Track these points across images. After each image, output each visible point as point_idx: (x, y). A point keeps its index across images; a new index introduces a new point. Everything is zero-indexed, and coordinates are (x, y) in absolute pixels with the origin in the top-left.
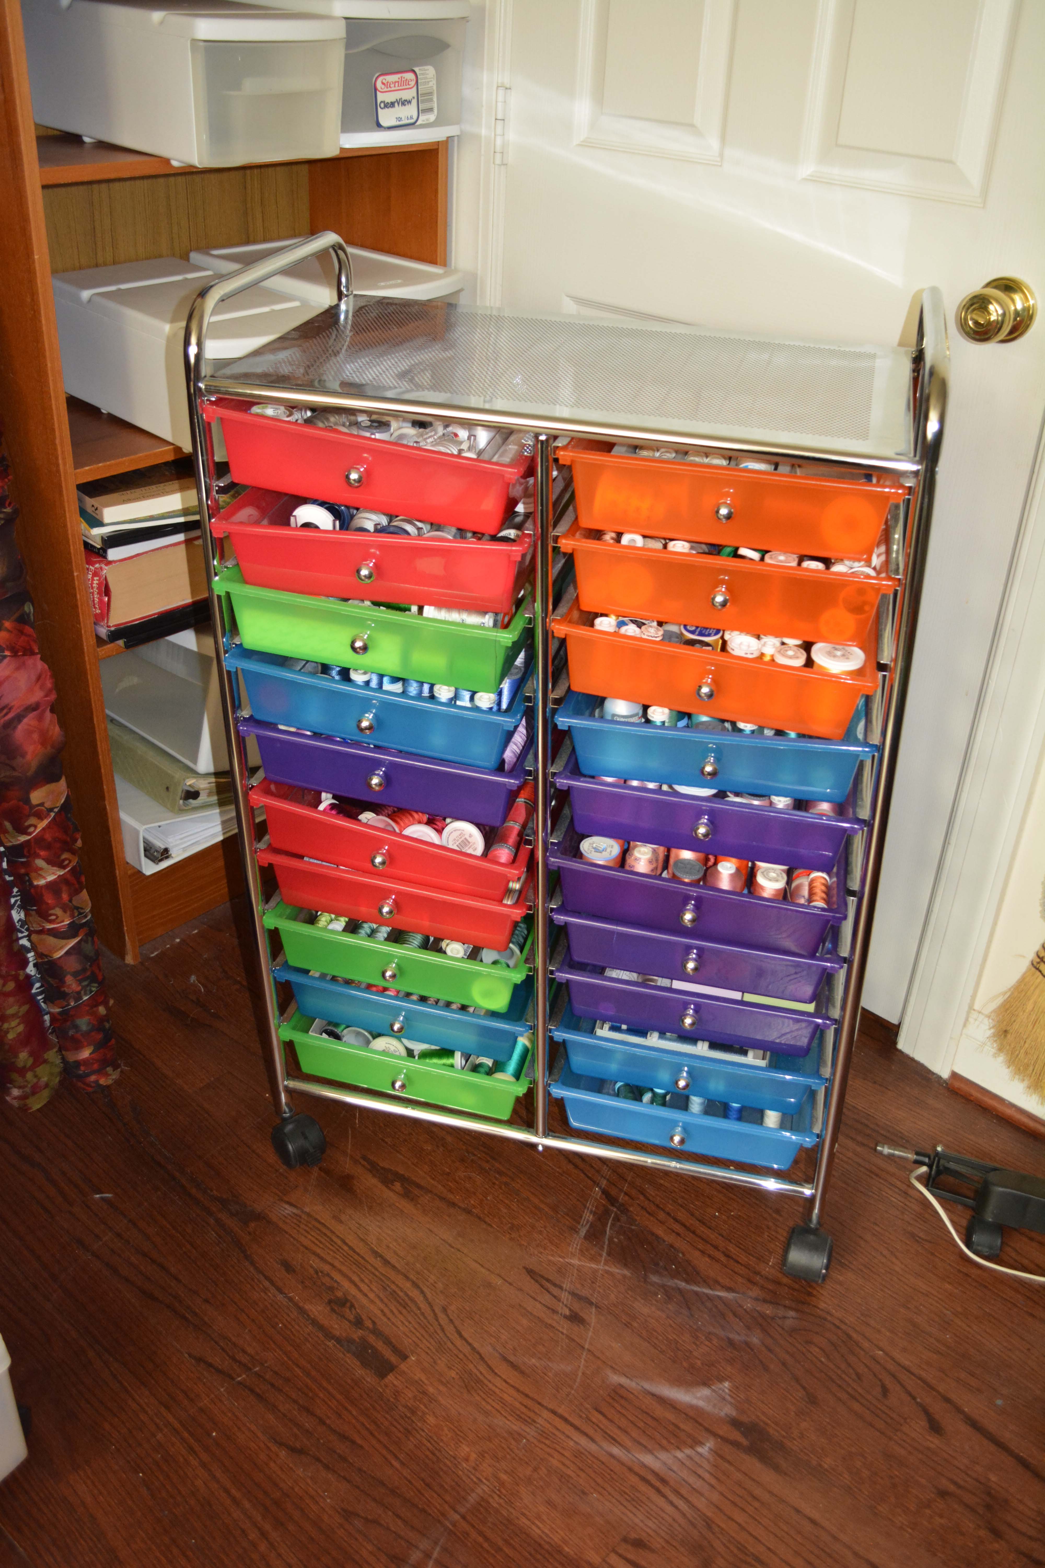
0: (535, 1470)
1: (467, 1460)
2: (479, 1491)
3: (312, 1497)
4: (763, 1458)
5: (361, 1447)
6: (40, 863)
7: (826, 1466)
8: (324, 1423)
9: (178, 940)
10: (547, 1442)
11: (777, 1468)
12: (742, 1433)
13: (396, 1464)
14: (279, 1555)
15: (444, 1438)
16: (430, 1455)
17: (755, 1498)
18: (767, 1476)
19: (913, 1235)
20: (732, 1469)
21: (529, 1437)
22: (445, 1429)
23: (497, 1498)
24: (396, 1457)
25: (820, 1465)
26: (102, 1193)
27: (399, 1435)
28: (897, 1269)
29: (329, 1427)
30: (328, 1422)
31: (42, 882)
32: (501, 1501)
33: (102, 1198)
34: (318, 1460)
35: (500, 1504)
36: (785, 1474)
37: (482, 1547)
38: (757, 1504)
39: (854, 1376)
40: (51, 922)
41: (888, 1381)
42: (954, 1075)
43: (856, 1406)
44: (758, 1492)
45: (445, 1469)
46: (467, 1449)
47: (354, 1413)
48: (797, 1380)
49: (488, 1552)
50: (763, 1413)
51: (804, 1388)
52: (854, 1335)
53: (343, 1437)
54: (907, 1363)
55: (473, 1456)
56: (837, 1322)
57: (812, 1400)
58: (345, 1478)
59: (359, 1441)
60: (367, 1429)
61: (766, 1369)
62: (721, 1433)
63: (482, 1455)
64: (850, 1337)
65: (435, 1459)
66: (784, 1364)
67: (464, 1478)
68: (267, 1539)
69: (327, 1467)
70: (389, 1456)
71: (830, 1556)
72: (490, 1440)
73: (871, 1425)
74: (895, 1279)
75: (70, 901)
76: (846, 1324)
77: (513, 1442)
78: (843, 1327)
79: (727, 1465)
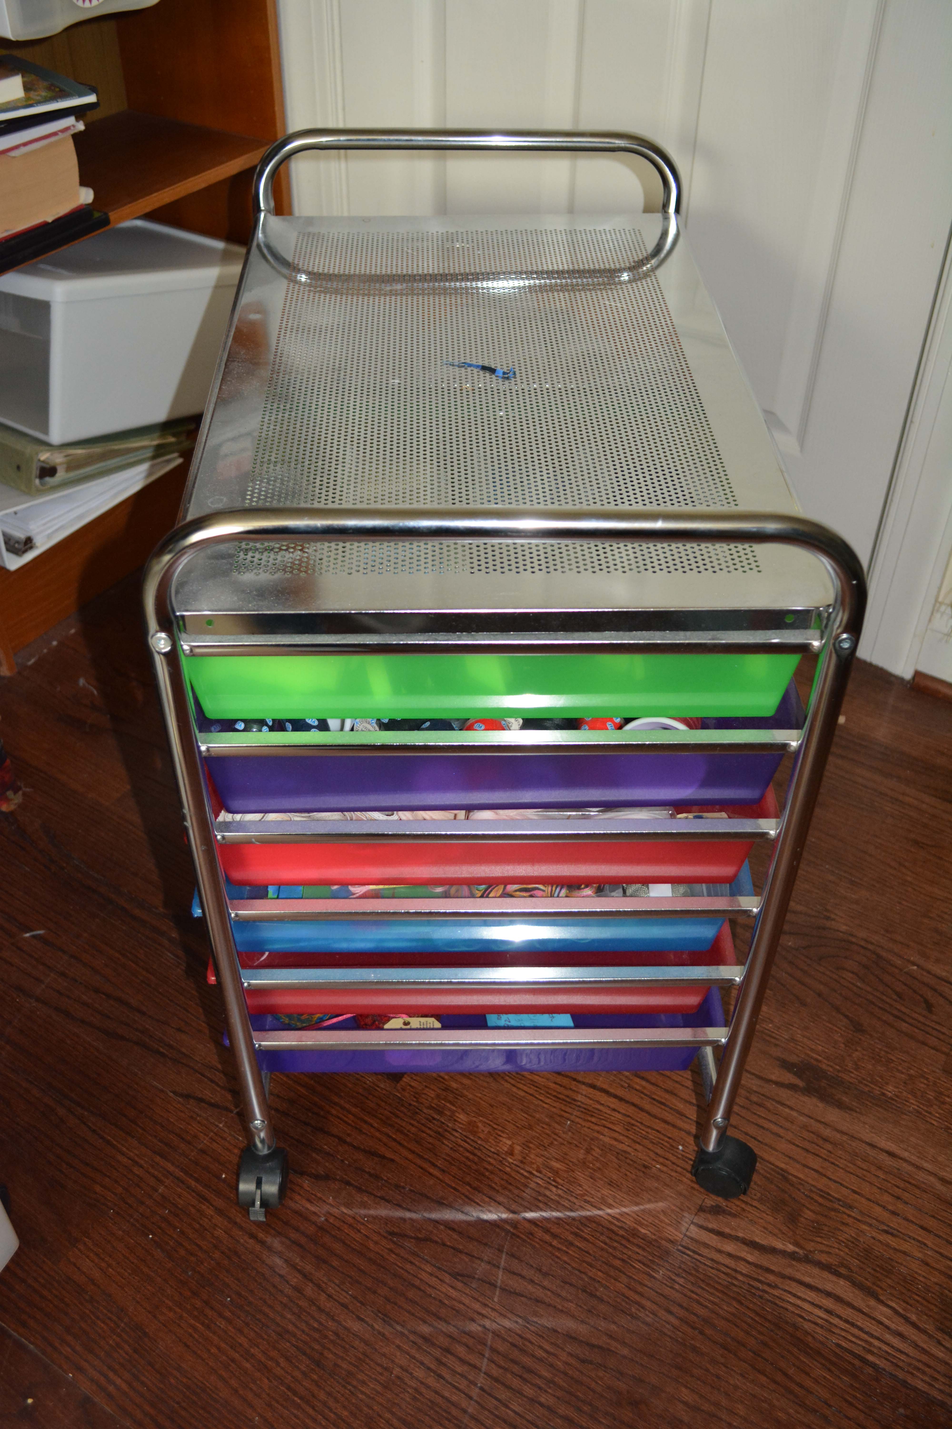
0: (588, 1151)
1: (511, 1153)
2: (532, 1185)
3: (350, 1225)
4: (824, 1097)
5: (392, 1160)
7: (890, 1094)
8: (345, 1142)
9: (55, 643)
10: (593, 1120)
11: (840, 1105)
12: (795, 1074)
13: (436, 1172)
14: (330, 1296)
15: (482, 1136)
16: (471, 1157)
17: (826, 1140)
18: (833, 1115)
19: (916, 843)
20: (794, 1114)
21: (573, 1118)
22: (480, 1125)
23: (554, 1189)
24: (434, 1165)
25: (884, 1094)
26: (32, 930)
27: (431, 1140)
28: (909, 879)
29: (350, 1145)
30: (348, 1139)
32: (560, 1192)
33: (33, 937)
34: (348, 1183)
35: (559, 1196)
36: (851, 1110)
37: (551, 1245)
38: (829, 1147)
39: (895, 997)
41: (929, 994)
42: (917, 674)
43: (904, 1026)
44: (827, 1132)
45: (489, 1167)
46: (509, 1142)
47: (376, 1125)
48: (838, 1010)
49: (559, 1249)
50: (812, 1050)
51: (847, 1017)
52: (884, 954)
53: (371, 1153)
54: (944, 974)
55: (518, 1149)
56: (863, 943)
57: (858, 1028)
58: (382, 1198)
59: (389, 1155)
60: (395, 1140)
61: (804, 1004)
62: (773, 1078)
63: (526, 1145)
64: (879, 956)
65: (476, 1159)
66: (820, 995)
67: (513, 1174)
68: (311, 1281)
69: (359, 1190)
70: (426, 1166)
71: (918, 1187)
72: (531, 1128)
73: (924, 1043)
74: (910, 889)
76: (872, 943)
77: (556, 1126)
78: (870, 947)
79: (787, 1110)
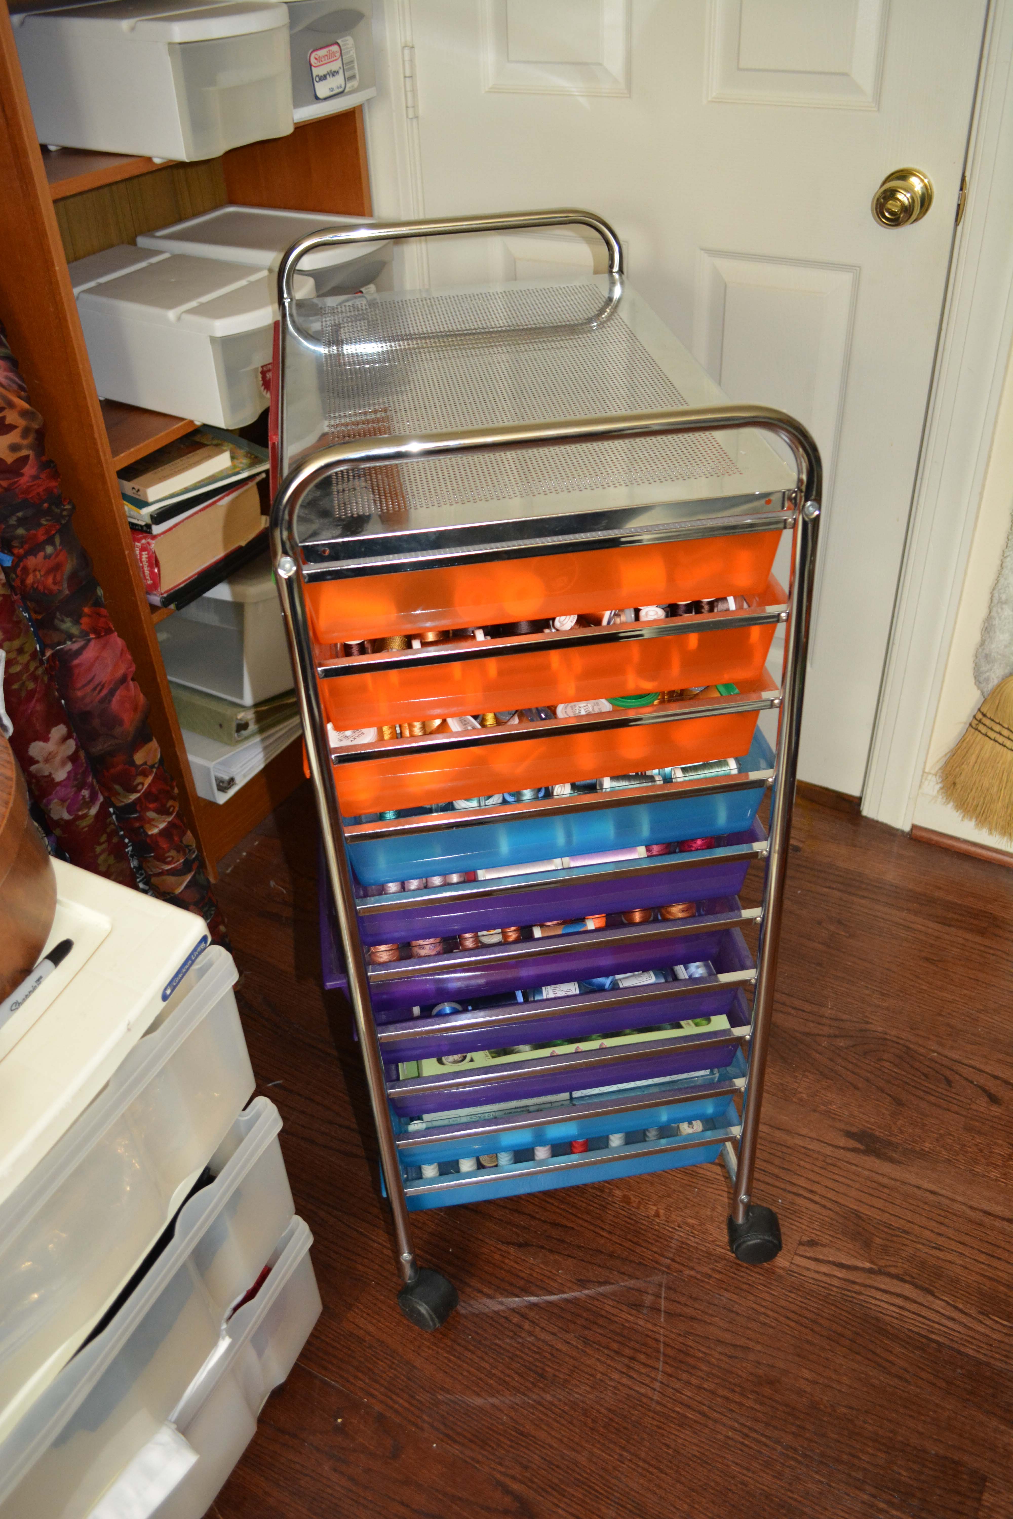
0: (713, 1209)
1: (657, 1215)
2: (676, 1237)
3: (549, 1278)
4: (880, 1155)
5: (573, 1228)
6: (151, 814)
7: (927, 1149)
8: (535, 1218)
9: (244, 854)
10: (714, 1186)
11: (892, 1160)
12: (856, 1140)
13: (604, 1234)
14: (543, 1328)
15: (635, 1205)
16: (629, 1221)
17: (884, 1186)
18: (886, 1168)
19: (927, 959)
20: (860, 1169)
21: (698, 1186)
22: (632, 1197)
23: (692, 1239)
24: (603, 1229)
25: (922, 1150)
26: (273, 1081)
27: (598, 1211)
28: (923, 987)
29: (539, 1220)
30: (538, 1216)
31: (155, 831)
32: (697, 1240)
33: (275, 1086)
34: (542, 1247)
35: (697, 1243)
36: (900, 1163)
37: (696, 1278)
38: (887, 1191)
39: (923, 1078)
40: (169, 863)
41: (948, 1073)
42: (914, 827)
43: (932, 1099)
44: (885, 1181)
45: (644, 1227)
46: (655, 1208)
47: (556, 1204)
48: (883, 1091)
49: (702, 1281)
50: (867, 1122)
51: (890, 1095)
52: (912, 1046)
53: (555, 1225)
54: (957, 1057)
55: (662, 1212)
56: (895, 1039)
57: (899, 1102)
58: (569, 1256)
59: (570, 1225)
60: (572, 1214)
61: (856, 1088)
62: (841, 1145)
63: (668, 1209)
64: (908, 1048)
65: (633, 1222)
66: (868, 1080)
67: (662, 1230)
68: (527, 1319)
69: (551, 1251)
70: (597, 1230)
71: (954, 1214)
72: (669, 1196)
73: (948, 1110)
74: (926, 995)
75: (181, 841)
76: (902, 1039)
77: (688, 1193)
78: (901, 1042)
79: (854, 1167)
